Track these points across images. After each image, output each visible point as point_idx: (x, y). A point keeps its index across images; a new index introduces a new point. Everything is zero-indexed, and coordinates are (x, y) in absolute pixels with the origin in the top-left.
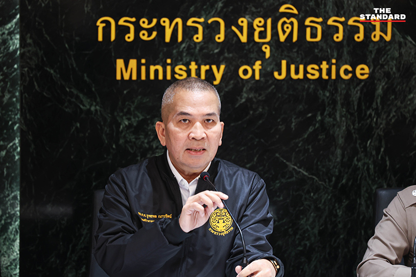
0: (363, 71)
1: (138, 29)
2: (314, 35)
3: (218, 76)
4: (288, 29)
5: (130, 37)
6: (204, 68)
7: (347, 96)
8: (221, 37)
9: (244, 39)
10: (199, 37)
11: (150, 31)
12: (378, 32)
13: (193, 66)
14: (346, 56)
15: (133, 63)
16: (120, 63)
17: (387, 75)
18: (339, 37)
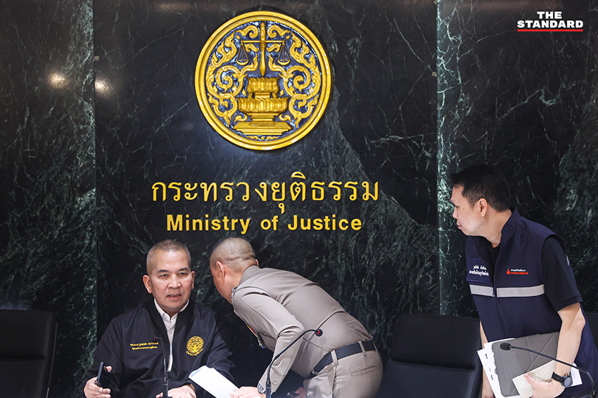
0: (356, 224)
1: (183, 191)
2: (318, 195)
3: (245, 228)
4: (298, 191)
5: (177, 197)
6: (234, 221)
7: (346, 243)
8: (246, 197)
9: (264, 198)
10: (230, 197)
11: (192, 193)
12: (367, 194)
13: (226, 220)
14: (344, 212)
15: (180, 217)
16: (170, 218)
17: (377, 227)
18: (338, 197)
